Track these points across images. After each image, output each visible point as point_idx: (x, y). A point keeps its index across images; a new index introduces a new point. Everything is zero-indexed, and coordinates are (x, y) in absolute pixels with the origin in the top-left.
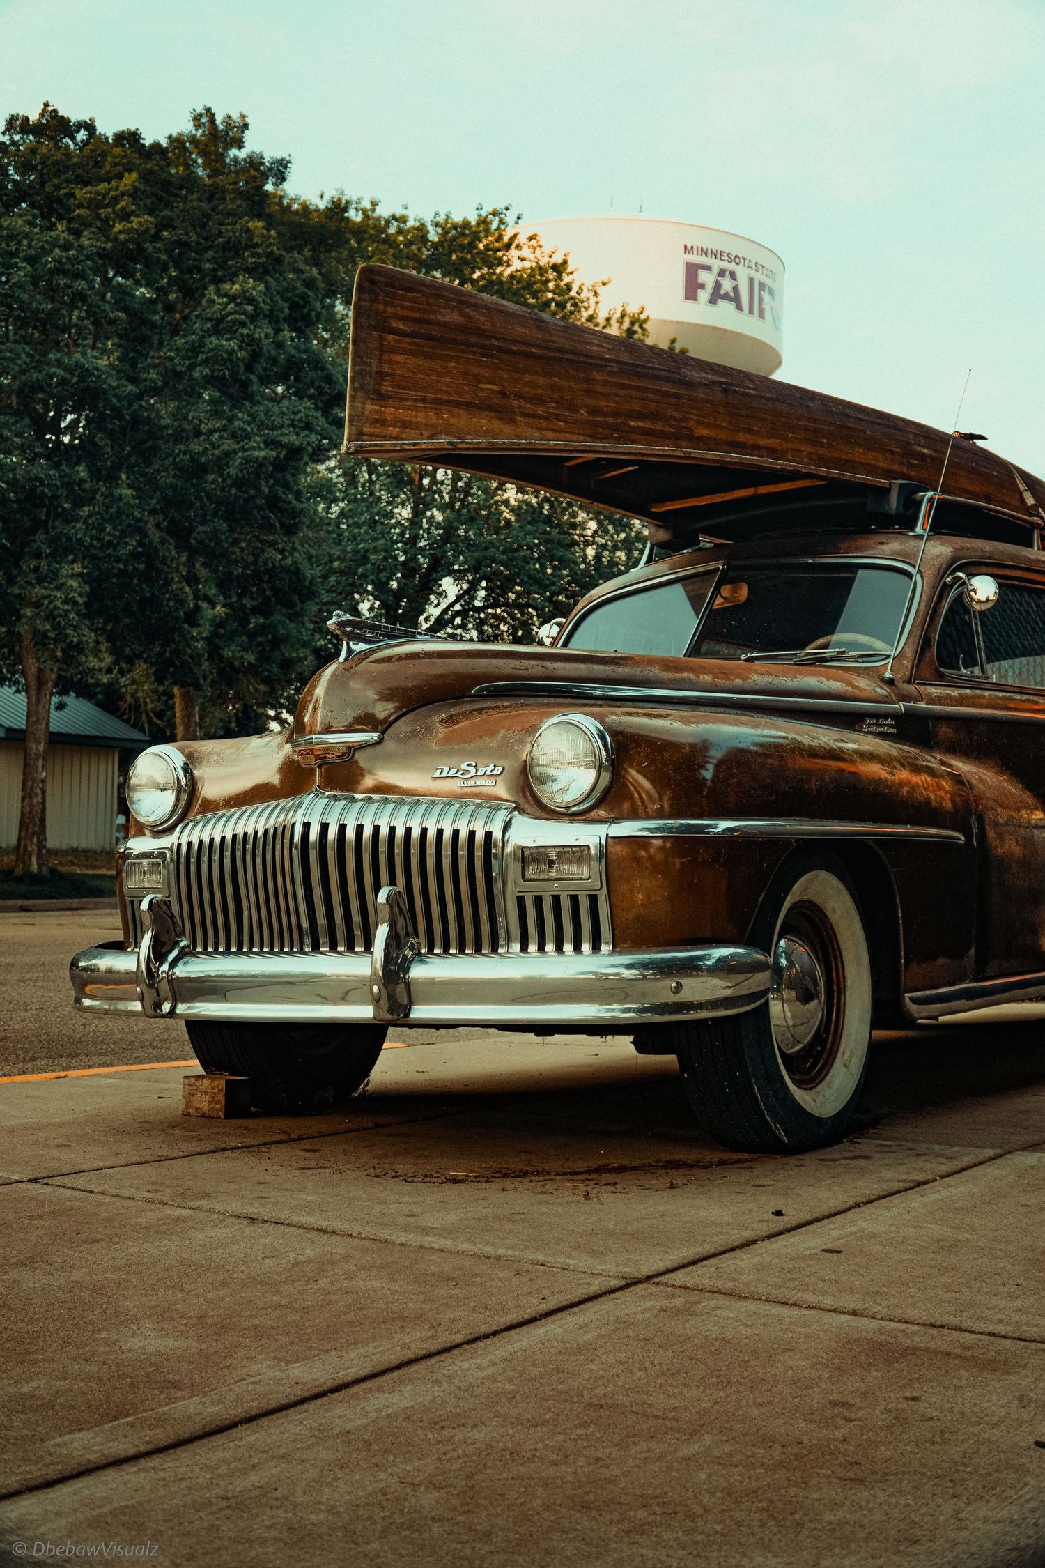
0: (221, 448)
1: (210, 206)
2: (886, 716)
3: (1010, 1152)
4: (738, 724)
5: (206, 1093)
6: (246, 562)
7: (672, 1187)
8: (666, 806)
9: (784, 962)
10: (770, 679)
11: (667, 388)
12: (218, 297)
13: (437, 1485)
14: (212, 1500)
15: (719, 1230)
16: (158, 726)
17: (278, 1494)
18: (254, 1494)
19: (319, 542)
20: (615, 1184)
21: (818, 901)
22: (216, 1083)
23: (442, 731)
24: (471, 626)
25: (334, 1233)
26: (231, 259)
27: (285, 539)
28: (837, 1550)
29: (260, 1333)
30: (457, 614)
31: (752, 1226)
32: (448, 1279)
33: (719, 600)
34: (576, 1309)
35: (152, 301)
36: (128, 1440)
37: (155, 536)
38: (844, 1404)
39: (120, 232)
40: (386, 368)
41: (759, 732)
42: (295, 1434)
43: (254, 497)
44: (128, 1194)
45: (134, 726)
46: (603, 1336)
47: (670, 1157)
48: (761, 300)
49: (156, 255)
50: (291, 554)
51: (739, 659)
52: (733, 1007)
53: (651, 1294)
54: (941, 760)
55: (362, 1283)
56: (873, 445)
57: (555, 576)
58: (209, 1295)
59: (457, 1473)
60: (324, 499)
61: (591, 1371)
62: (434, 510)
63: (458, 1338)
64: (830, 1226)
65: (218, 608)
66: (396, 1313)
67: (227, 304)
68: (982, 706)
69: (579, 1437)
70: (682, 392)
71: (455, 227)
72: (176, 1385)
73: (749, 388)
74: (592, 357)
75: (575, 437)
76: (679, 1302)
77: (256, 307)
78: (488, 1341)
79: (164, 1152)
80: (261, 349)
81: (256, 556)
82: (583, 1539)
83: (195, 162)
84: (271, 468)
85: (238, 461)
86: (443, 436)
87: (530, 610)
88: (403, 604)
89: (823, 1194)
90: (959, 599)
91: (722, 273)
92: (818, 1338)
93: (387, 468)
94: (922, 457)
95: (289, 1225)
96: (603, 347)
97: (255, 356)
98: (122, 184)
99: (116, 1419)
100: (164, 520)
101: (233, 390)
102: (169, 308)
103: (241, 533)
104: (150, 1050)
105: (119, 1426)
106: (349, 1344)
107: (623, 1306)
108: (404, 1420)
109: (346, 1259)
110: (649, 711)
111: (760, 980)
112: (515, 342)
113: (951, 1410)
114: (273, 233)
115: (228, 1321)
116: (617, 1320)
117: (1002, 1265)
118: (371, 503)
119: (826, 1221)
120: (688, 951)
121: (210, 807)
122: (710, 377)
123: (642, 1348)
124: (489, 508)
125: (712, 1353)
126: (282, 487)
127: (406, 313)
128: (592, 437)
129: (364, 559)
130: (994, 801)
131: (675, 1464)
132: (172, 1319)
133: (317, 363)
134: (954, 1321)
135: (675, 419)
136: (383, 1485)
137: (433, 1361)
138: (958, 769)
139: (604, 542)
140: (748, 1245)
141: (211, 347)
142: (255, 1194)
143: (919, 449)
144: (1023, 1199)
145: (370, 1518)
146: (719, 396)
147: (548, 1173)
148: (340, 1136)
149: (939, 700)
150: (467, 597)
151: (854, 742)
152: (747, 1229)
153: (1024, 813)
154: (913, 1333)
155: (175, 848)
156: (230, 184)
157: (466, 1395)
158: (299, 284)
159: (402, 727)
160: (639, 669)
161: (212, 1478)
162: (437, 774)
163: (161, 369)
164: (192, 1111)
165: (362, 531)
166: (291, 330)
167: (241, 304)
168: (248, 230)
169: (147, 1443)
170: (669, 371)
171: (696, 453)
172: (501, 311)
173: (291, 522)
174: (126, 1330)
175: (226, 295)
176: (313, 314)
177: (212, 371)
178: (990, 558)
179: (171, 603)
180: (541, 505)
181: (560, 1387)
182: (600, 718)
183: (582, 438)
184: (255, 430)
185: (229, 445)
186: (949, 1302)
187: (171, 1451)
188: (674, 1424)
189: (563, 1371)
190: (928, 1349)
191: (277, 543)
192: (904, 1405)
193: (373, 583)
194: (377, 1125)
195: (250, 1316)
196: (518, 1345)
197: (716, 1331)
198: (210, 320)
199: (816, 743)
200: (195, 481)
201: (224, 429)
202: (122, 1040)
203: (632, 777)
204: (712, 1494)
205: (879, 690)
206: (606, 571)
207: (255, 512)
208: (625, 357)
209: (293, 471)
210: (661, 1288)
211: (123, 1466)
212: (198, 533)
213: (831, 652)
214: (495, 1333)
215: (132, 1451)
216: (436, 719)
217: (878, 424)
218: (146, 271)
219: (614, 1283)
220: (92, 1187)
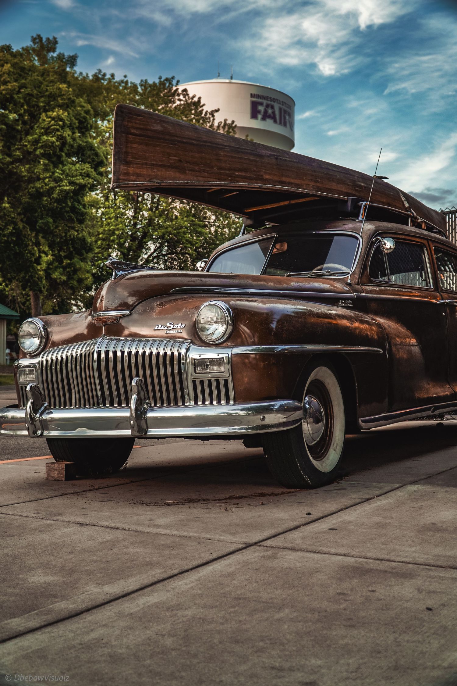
0: (50, 186)
1: (43, 78)
2: (348, 299)
3: (405, 485)
4: (286, 304)
5: (56, 470)
6: (62, 236)
7: (263, 504)
8: (256, 340)
9: (307, 406)
10: (298, 284)
11: (251, 158)
12: (47, 118)
13: (172, 635)
14: (76, 645)
15: (284, 522)
16: (23, 309)
17: (104, 641)
18: (93, 642)
19: (93, 226)
20: (238, 504)
21: (322, 379)
22: (61, 465)
23: (158, 309)
24: (161, 262)
25: (117, 529)
26: (52, 101)
27: (79, 225)
28: (346, 656)
29: (89, 573)
30: (155, 257)
31: (298, 520)
32: (169, 547)
33: (275, 250)
34: (225, 558)
35: (17, 120)
36: (36, 621)
37: (21, 225)
38: (343, 594)
39: (3, 90)
40: (129, 150)
41: (295, 307)
42: (108, 615)
43: (65, 207)
44: (25, 515)
45: (13, 309)
46: (238, 569)
47: (260, 492)
48: (285, 118)
49: (18, 100)
50: (81, 232)
51: (285, 276)
52: (287, 426)
53: (257, 550)
54: (372, 318)
55: (132, 550)
56: (340, 182)
57: (197, 240)
58: (65, 557)
59: (180, 629)
60: (95, 207)
61: (234, 584)
62: (144, 211)
63: (176, 572)
64: (331, 519)
65: (49, 256)
66: (147, 562)
67: (50, 121)
68: (389, 294)
69: (231, 612)
70: (258, 159)
71: (150, 86)
72: (55, 596)
73: (287, 157)
74: (219, 144)
75: (212, 180)
76: (269, 553)
77: (64, 123)
78: (189, 573)
79: (40, 496)
80: (66, 141)
81: (66, 233)
82: (237, 656)
83: (34, 59)
84: (72, 194)
85: (57, 191)
86: (155, 180)
87: (187, 255)
88: (131, 253)
89: (327, 505)
90: (378, 248)
91: (267, 106)
92: (330, 566)
93: (122, 193)
94: (361, 187)
95: (98, 526)
96: (223, 140)
97: (64, 144)
98: (4, 69)
99: (29, 612)
100: (24, 218)
101: (54, 159)
102: (24, 123)
103: (59, 223)
104: (28, 452)
105: (31, 615)
106: (128, 576)
107: (246, 556)
108: (155, 608)
109: (124, 540)
110: (248, 299)
111: (298, 414)
112: (185, 138)
113: (389, 596)
114: (71, 89)
115: (75, 568)
116: (244, 562)
117: (405, 533)
118: (116, 209)
119: (329, 517)
120: (267, 402)
121: (55, 344)
122: (270, 152)
123: (255, 573)
124: (168, 210)
125: (285, 574)
126: (77, 202)
127: (138, 126)
128: (219, 180)
129: (113, 233)
130: (395, 335)
131: (274, 622)
132: (50, 568)
133: (91, 147)
134: (387, 557)
135: (255, 171)
136: (148, 636)
137: (166, 582)
138: (379, 321)
139: (218, 225)
140: (297, 528)
141: (44, 140)
142: (81, 513)
143: (359, 183)
144: (412, 504)
145: (145, 650)
146: (273, 161)
147: (208, 500)
148: (116, 487)
149: (371, 292)
150: (159, 250)
151: (336, 311)
152: (296, 521)
153: (407, 340)
154: (370, 563)
155: (41, 363)
156: (52, 68)
157: (181, 596)
158: (82, 112)
159: (140, 308)
160: (243, 281)
161: (74, 636)
162: (156, 328)
163: (21, 150)
164: (50, 478)
165: (112, 221)
166: (79, 133)
167: (57, 121)
168: (59, 89)
169: (45, 621)
170: (252, 150)
171: (264, 186)
172: (179, 125)
173: (81, 218)
174: (30, 574)
175: (50, 117)
176: (89, 126)
177: (45, 151)
178: (391, 230)
179: (29, 255)
180: (191, 209)
181: (221, 591)
182: (227, 302)
183: (215, 180)
184: (65, 177)
185: (52, 184)
186: (384, 549)
187: (55, 624)
188: (272, 605)
189: (222, 584)
190: (377, 569)
191: (75, 227)
192: (369, 594)
193: (118, 244)
194: (132, 482)
195: (84, 566)
196: (202, 574)
197: (286, 565)
198: (43, 128)
199: (320, 311)
200: (38, 200)
201: (50, 177)
202: (15, 448)
203: (241, 327)
204: (291, 634)
205: (345, 288)
206: (220, 237)
207: (65, 214)
208: (233, 144)
209: (82, 195)
210: (261, 548)
211: (35, 632)
212: (40, 223)
213: (324, 272)
214: (191, 569)
215: (38, 625)
216: (155, 304)
217: (341, 172)
218: (14, 107)
219: (241, 546)
220: (9, 512)
